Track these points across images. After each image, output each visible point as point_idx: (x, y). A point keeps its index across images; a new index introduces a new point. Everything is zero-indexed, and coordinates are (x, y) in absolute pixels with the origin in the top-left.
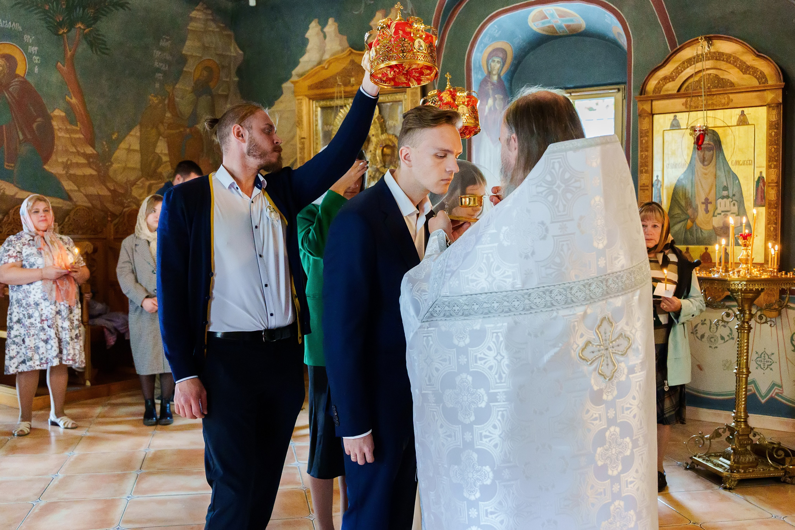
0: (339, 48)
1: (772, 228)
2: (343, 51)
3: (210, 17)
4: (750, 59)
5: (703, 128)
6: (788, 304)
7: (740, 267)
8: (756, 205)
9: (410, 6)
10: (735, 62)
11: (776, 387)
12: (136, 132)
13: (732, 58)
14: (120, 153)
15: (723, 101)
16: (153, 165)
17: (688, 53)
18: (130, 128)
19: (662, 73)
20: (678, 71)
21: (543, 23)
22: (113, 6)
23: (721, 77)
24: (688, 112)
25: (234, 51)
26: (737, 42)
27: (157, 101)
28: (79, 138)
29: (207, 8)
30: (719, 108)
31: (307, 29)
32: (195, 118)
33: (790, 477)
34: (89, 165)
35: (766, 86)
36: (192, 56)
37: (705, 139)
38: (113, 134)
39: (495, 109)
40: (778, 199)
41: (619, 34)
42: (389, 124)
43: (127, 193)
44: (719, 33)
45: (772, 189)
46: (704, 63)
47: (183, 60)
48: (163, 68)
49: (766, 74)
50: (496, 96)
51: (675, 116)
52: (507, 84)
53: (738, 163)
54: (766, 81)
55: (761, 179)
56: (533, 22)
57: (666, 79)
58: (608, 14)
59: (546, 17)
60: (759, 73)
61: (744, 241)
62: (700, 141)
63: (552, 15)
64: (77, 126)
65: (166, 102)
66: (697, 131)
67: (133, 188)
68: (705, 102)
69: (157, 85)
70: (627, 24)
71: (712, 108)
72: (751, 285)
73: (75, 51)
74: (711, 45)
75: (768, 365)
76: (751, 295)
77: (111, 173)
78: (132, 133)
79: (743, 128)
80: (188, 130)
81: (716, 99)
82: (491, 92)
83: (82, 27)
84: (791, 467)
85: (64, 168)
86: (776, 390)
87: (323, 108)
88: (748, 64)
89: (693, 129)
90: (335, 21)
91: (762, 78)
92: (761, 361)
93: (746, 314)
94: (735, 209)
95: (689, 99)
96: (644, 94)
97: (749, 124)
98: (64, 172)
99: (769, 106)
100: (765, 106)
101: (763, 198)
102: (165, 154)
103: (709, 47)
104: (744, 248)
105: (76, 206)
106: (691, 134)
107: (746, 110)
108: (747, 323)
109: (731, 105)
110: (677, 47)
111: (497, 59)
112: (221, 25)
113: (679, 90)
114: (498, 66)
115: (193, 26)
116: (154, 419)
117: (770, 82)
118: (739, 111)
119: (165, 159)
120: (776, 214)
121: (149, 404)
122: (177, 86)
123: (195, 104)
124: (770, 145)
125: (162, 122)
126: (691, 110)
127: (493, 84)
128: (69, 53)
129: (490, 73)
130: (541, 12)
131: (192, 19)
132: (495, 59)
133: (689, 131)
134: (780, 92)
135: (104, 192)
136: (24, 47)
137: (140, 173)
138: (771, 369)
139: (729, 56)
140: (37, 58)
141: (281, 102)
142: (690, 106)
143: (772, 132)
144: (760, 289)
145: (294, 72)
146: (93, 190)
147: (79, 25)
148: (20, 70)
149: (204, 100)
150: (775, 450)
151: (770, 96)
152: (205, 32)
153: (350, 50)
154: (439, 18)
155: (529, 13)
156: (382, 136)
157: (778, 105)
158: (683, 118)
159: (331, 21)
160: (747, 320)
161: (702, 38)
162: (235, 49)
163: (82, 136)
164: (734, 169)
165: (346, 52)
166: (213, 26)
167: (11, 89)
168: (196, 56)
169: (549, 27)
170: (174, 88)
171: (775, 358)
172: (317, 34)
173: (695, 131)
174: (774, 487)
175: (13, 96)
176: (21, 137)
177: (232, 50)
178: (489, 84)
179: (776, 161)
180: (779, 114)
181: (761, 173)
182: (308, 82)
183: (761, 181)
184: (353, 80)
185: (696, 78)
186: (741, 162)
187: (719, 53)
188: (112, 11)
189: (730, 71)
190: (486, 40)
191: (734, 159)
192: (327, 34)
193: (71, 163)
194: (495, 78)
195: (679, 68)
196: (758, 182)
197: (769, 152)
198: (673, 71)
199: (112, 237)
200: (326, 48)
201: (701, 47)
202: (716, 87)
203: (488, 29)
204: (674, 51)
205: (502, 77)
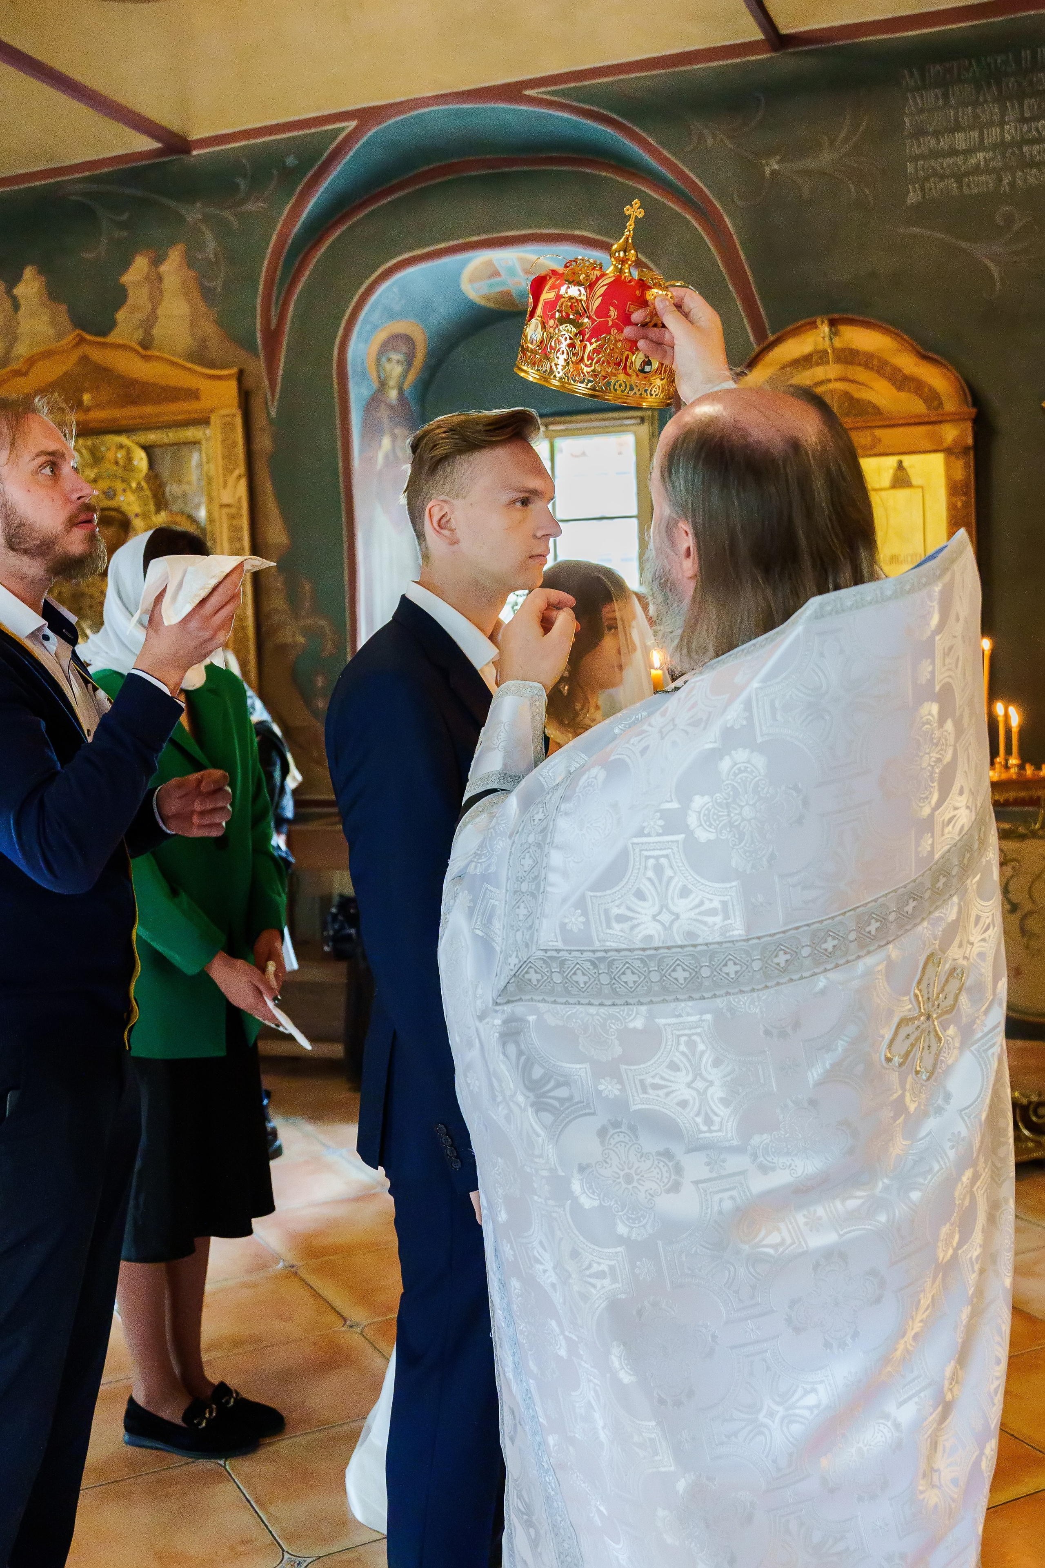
0: (51, 331)
2: (61, 336)
4: (909, 363)
9: (211, 245)
10: (882, 367)
13: (875, 361)
15: (863, 442)
17: (793, 349)
21: (491, 286)
23: (856, 395)
26: (882, 329)
35: (942, 415)
39: (396, 458)
42: (171, 491)
44: (848, 312)
49: (939, 391)
50: (397, 431)
52: (414, 407)
53: (894, 559)
54: (941, 404)
56: (471, 282)
59: (497, 274)
60: (926, 390)
63: (511, 271)
74: (835, 333)
79: (902, 494)
82: (386, 422)
88: (907, 371)
90: (41, 272)
91: (932, 398)
97: (913, 486)
99: (949, 451)
100: (942, 451)
103: (832, 338)
107: (907, 460)
109: (878, 449)
110: (766, 337)
111: (396, 356)
114: (398, 370)
117: (950, 408)
118: (891, 461)
124: (955, 525)
127: (389, 406)
129: (383, 384)
130: (490, 263)
132: (392, 356)
134: (968, 426)
139: (871, 356)
143: (957, 501)
151: (950, 433)
153: (79, 335)
154: (275, 272)
155: (465, 263)
156: (159, 516)
157: (966, 450)
159: (29, 273)
161: (822, 320)
164: (889, 571)
165: (70, 338)
169: (502, 293)
178: (383, 407)
180: (967, 466)
184: (86, 398)
186: (901, 559)
187: (851, 350)
189: (874, 385)
190: (375, 317)
191: (889, 552)
192: (22, 302)
194: (393, 394)
195: (776, 378)
200: (19, 331)
201: (821, 339)
202: (848, 414)
203: (380, 295)
204: (762, 346)
205: (406, 393)
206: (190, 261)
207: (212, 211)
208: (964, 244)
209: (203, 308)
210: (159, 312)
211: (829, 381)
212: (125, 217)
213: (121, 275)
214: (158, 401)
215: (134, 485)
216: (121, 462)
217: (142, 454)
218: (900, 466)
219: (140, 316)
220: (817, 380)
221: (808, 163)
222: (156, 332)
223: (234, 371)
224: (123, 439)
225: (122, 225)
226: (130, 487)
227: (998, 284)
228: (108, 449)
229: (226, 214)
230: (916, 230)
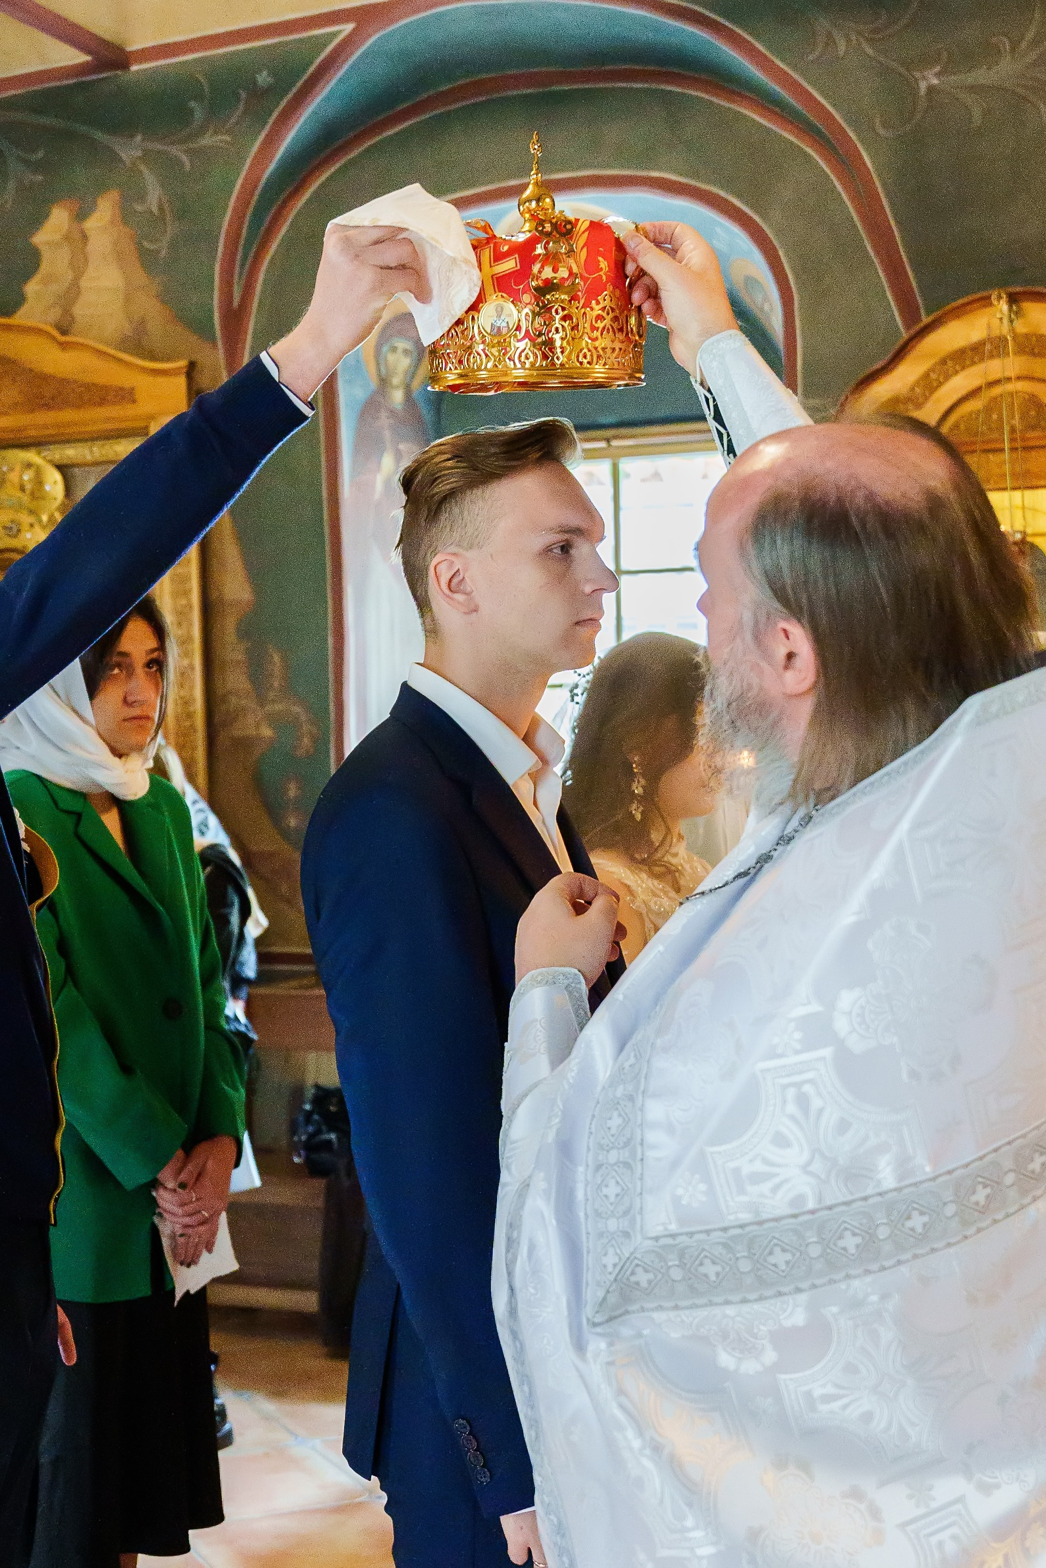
9: (154, 193)
17: (955, 334)
20: (929, 384)
44: (1037, 283)
50: (401, 447)
52: (428, 415)
58: (726, 229)
70: (781, 253)
74: (1017, 313)
103: (1012, 319)
110: (919, 320)
127: (393, 414)
129: (384, 383)
132: (396, 345)
154: (240, 228)
161: (999, 294)
178: (384, 413)
187: (1039, 337)
194: (398, 396)
195: (933, 376)
198: (917, 383)
201: (998, 321)
202: (1033, 428)
204: (912, 332)
205: (415, 395)
206: (126, 215)
207: (156, 146)
209: (140, 277)
210: (84, 283)
211: (1009, 379)
212: (40, 154)
213: (32, 234)
214: (80, 404)
215: (45, 518)
216: (28, 487)
217: (57, 476)
219: (56, 288)
220: (992, 378)
221: (981, 76)
222: (78, 311)
223: (183, 363)
224: (31, 456)
225: (35, 166)
226: (40, 521)
228: (12, 469)
229: (176, 151)
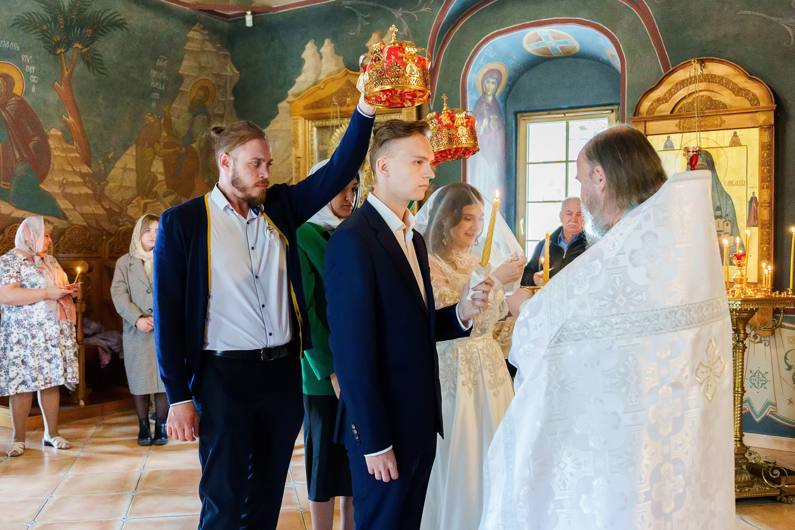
0: (335, 69)
1: (765, 248)
2: (339, 71)
3: (207, 38)
4: (742, 81)
5: (696, 149)
6: (782, 323)
7: (735, 286)
8: (749, 225)
9: (406, 28)
10: (726, 84)
11: (770, 406)
12: (132, 151)
13: (724, 81)
14: (116, 172)
15: (716, 123)
16: (149, 184)
17: (681, 75)
18: (126, 147)
19: (655, 95)
20: (671, 93)
21: (538, 45)
22: (111, 26)
23: (714, 99)
24: (681, 133)
25: (231, 71)
26: (728, 64)
27: (152, 121)
28: (76, 157)
29: (204, 29)
30: (713, 129)
31: (303, 49)
32: (190, 137)
33: (786, 497)
34: (85, 183)
35: (758, 108)
36: (188, 76)
37: (699, 160)
38: (109, 153)
39: (490, 129)
40: (771, 219)
41: (613, 56)
43: (122, 212)
44: (712, 56)
45: (765, 209)
46: (697, 85)
47: (179, 79)
48: (160, 88)
49: (758, 96)
50: (491, 116)
51: (669, 137)
52: (501, 105)
53: (730, 183)
54: (758, 102)
55: (753, 199)
56: (527, 43)
57: (659, 101)
58: (602, 37)
59: (540, 39)
60: (751, 95)
61: (738, 261)
62: (693, 162)
63: (547, 37)
64: (73, 145)
65: (162, 121)
66: (690, 152)
67: (129, 207)
68: (697, 124)
69: (154, 105)
70: (621, 46)
71: (705, 130)
72: (746, 305)
73: (72, 70)
74: (703, 67)
75: (762, 384)
76: (745, 314)
77: (107, 192)
78: (128, 152)
79: (735, 149)
80: (184, 149)
81: (709, 121)
82: (485, 112)
83: (80, 47)
84: (787, 486)
85: (60, 187)
86: (770, 409)
87: (319, 128)
88: (740, 86)
89: (687, 150)
90: (332, 42)
91: (754, 100)
92: (756, 380)
93: (740, 333)
94: (728, 229)
95: (682, 121)
96: (638, 116)
97: (741, 145)
98: (60, 191)
99: (761, 127)
100: (757, 127)
101: (756, 218)
102: (161, 173)
103: (701, 69)
104: (738, 268)
105: (72, 225)
106: (684, 155)
107: (739, 132)
108: (742, 342)
109: (723, 126)
110: (670, 69)
111: (491, 80)
112: (219, 45)
113: (672, 112)
114: (493, 87)
115: (189, 46)
116: (149, 439)
117: (762, 104)
118: (731, 132)
119: (161, 178)
120: (769, 234)
121: (144, 423)
122: (174, 105)
123: (191, 124)
124: (762, 166)
125: (158, 142)
126: (684, 131)
127: (488, 104)
128: (66, 73)
129: (485, 94)
130: (536, 34)
131: (188, 39)
132: (490, 80)
133: (682, 152)
134: (772, 114)
135: (101, 211)
136: (21, 66)
137: (135, 192)
138: (765, 388)
139: (721, 78)
140: (35, 77)
141: (277, 121)
142: (684, 127)
143: (764, 153)
144: (754, 309)
145: (290, 92)
146: (88, 209)
147: (77, 45)
148: (18, 90)
149: (200, 119)
150: (770, 469)
151: (762, 118)
152: (202, 52)
153: (346, 70)
154: (434, 40)
155: (524, 35)
157: (770, 127)
158: (676, 139)
159: (327, 42)
160: (741, 340)
161: (694, 60)
162: (232, 70)
163: (78, 155)
164: (727, 189)
165: (342, 73)
166: (209, 47)
167: (7, 109)
168: (192, 76)
169: (544, 49)
170: (170, 107)
171: (769, 377)
172: (314, 55)
173: (689, 152)
174: (769, 506)
175: (10, 115)
176: (18, 156)
177: (229, 69)
178: (484, 105)
179: (769, 181)
180: (771, 134)
181: (754, 193)
182: (303, 103)
183: (754, 201)
184: (348, 100)
185: (689, 100)
186: (734, 183)
187: (712, 75)
188: (110, 31)
189: (723, 93)
190: (482, 60)
191: (727, 179)
192: (323, 54)
193: (67, 183)
194: (490, 99)
195: (672, 90)
196: (751, 202)
197: (761, 172)
198: (667, 93)
199: (107, 256)
200: (322, 69)
201: (694, 70)
202: (709, 109)
203: (483, 51)
204: (666, 73)
205: (496, 98)
207: (407, 12)
208: (774, 19)
211: (700, 91)
212: (368, 15)
213: (366, 43)
218: (735, 134)
220: (694, 90)
225: (367, 19)
227: (792, 39)
229: (412, 13)
230: (749, 12)
